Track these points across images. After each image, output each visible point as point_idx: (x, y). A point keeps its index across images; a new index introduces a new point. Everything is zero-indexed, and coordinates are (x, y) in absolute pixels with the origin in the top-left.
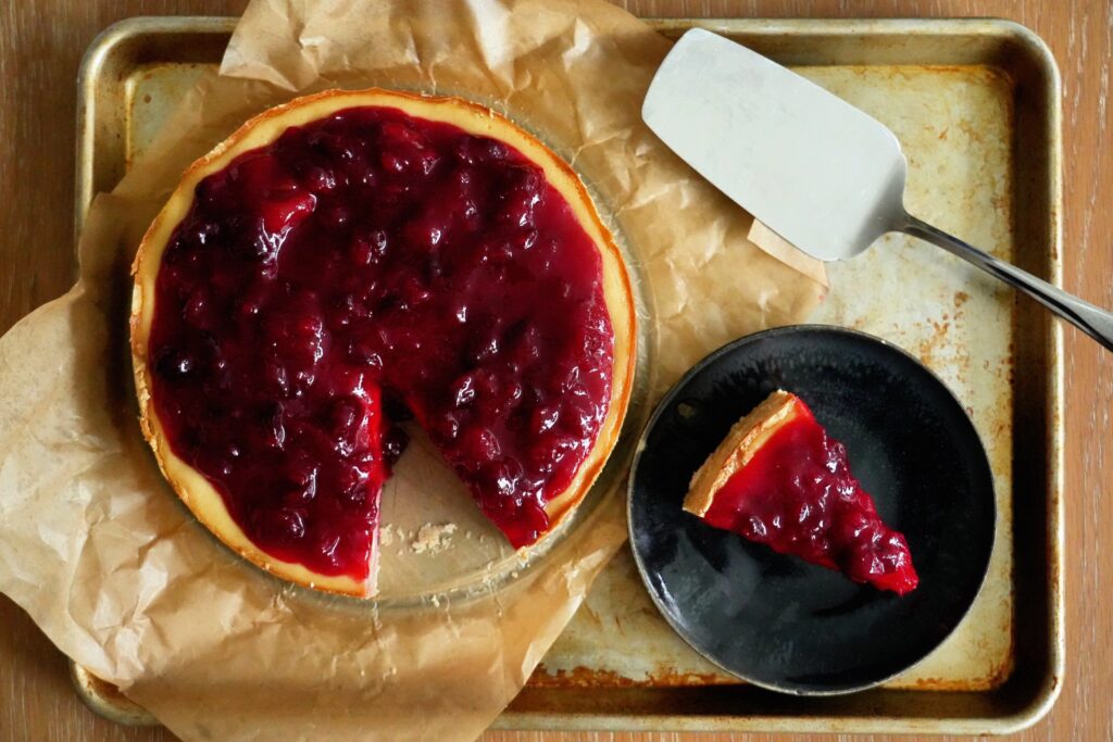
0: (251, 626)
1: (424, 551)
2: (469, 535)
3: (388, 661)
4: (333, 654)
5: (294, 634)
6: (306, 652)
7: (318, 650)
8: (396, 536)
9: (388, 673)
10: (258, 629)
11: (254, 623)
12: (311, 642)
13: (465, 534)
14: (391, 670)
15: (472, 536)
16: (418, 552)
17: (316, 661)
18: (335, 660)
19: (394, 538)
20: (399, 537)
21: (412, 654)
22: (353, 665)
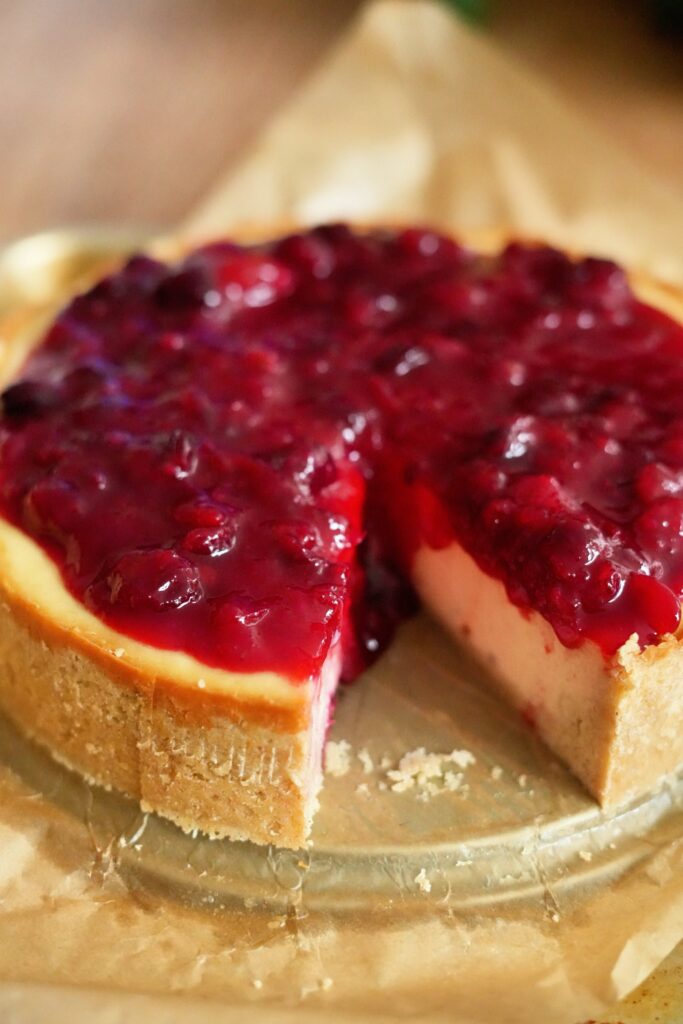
0: (39, 902)
1: (409, 790)
2: (497, 772)
3: (314, 968)
4: (199, 953)
5: (125, 919)
6: (142, 947)
7: (167, 945)
8: (356, 764)
9: (315, 988)
10: (51, 905)
11: (45, 898)
12: (155, 933)
13: (490, 769)
14: (320, 984)
15: (503, 776)
16: (397, 788)
17: (162, 961)
18: (202, 961)
19: (351, 764)
20: (362, 765)
21: (368, 962)
22: (240, 970)
